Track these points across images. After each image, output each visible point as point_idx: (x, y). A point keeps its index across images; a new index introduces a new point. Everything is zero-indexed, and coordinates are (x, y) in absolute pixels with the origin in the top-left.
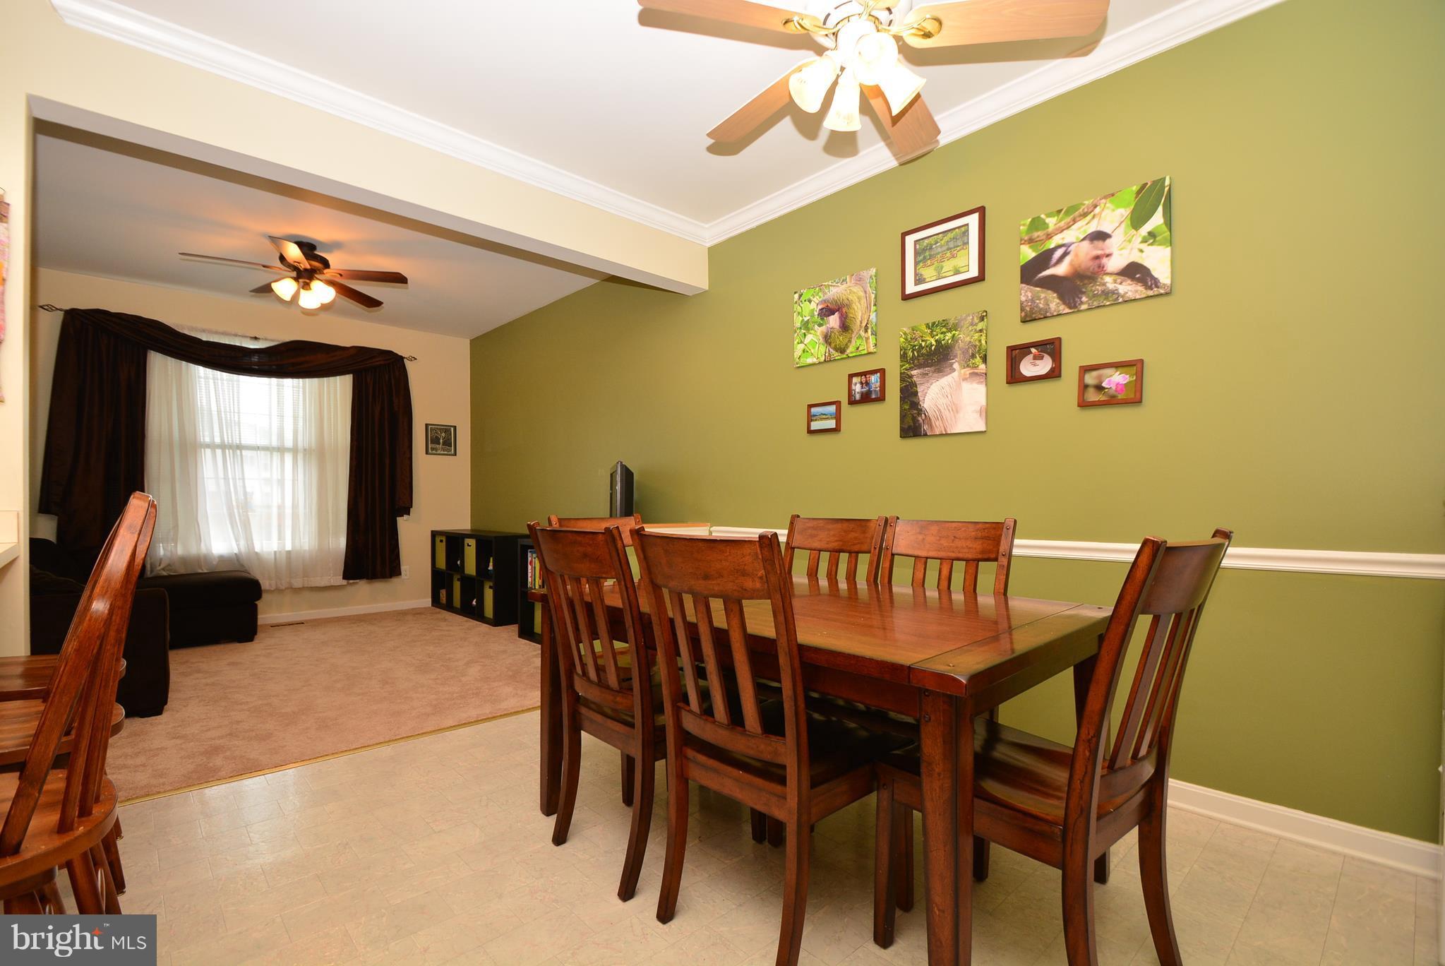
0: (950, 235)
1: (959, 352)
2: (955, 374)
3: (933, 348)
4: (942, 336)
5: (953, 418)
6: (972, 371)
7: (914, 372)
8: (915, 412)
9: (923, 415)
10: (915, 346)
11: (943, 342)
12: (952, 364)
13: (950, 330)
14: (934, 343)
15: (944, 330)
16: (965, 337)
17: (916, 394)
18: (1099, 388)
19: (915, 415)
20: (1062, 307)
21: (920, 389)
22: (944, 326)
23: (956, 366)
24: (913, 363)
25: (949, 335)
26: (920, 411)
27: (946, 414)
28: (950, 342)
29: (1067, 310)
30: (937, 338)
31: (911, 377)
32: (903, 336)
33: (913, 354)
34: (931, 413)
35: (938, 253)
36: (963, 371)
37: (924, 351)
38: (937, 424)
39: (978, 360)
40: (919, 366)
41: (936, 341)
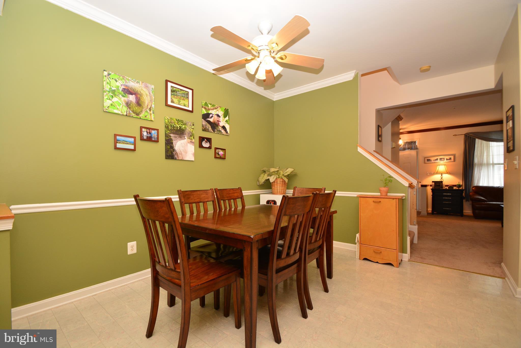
0: (184, 92)
1: (187, 133)
2: (186, 140)
3: (178, 128)
4: (181, 125)
5: (185, 155)
6: (190, 141)
7: (172, 135)
8: (172, 150)
9: (175, 152)
10: (172, 125)
11: (182, 128)
12: (185, 136)
13: (184, 125)
14: (179, 127)
15: (182, 123)
16: (188, 129)
17: (172, 143)
18: (218, 154)
19: (172, 151)
20: (212, 130)
21: (174, 142)
22: (182, 122)
23: (186, 137)
24: (171, 131)
25: (183, 126)
26: (174, 150)
27: (183, 153)
28: (184, 128)
29: (213, 132)
30: (180, 125)
31: (170, 136)
32: (167, 120)
33: (171, 128)
34: (178, 151)
35: (179, 96)
36: (188, 140)
37: (175, 128)
38: (180, 156)
39: (192, 138)
40: (174, 133)
41: (179, 126)
